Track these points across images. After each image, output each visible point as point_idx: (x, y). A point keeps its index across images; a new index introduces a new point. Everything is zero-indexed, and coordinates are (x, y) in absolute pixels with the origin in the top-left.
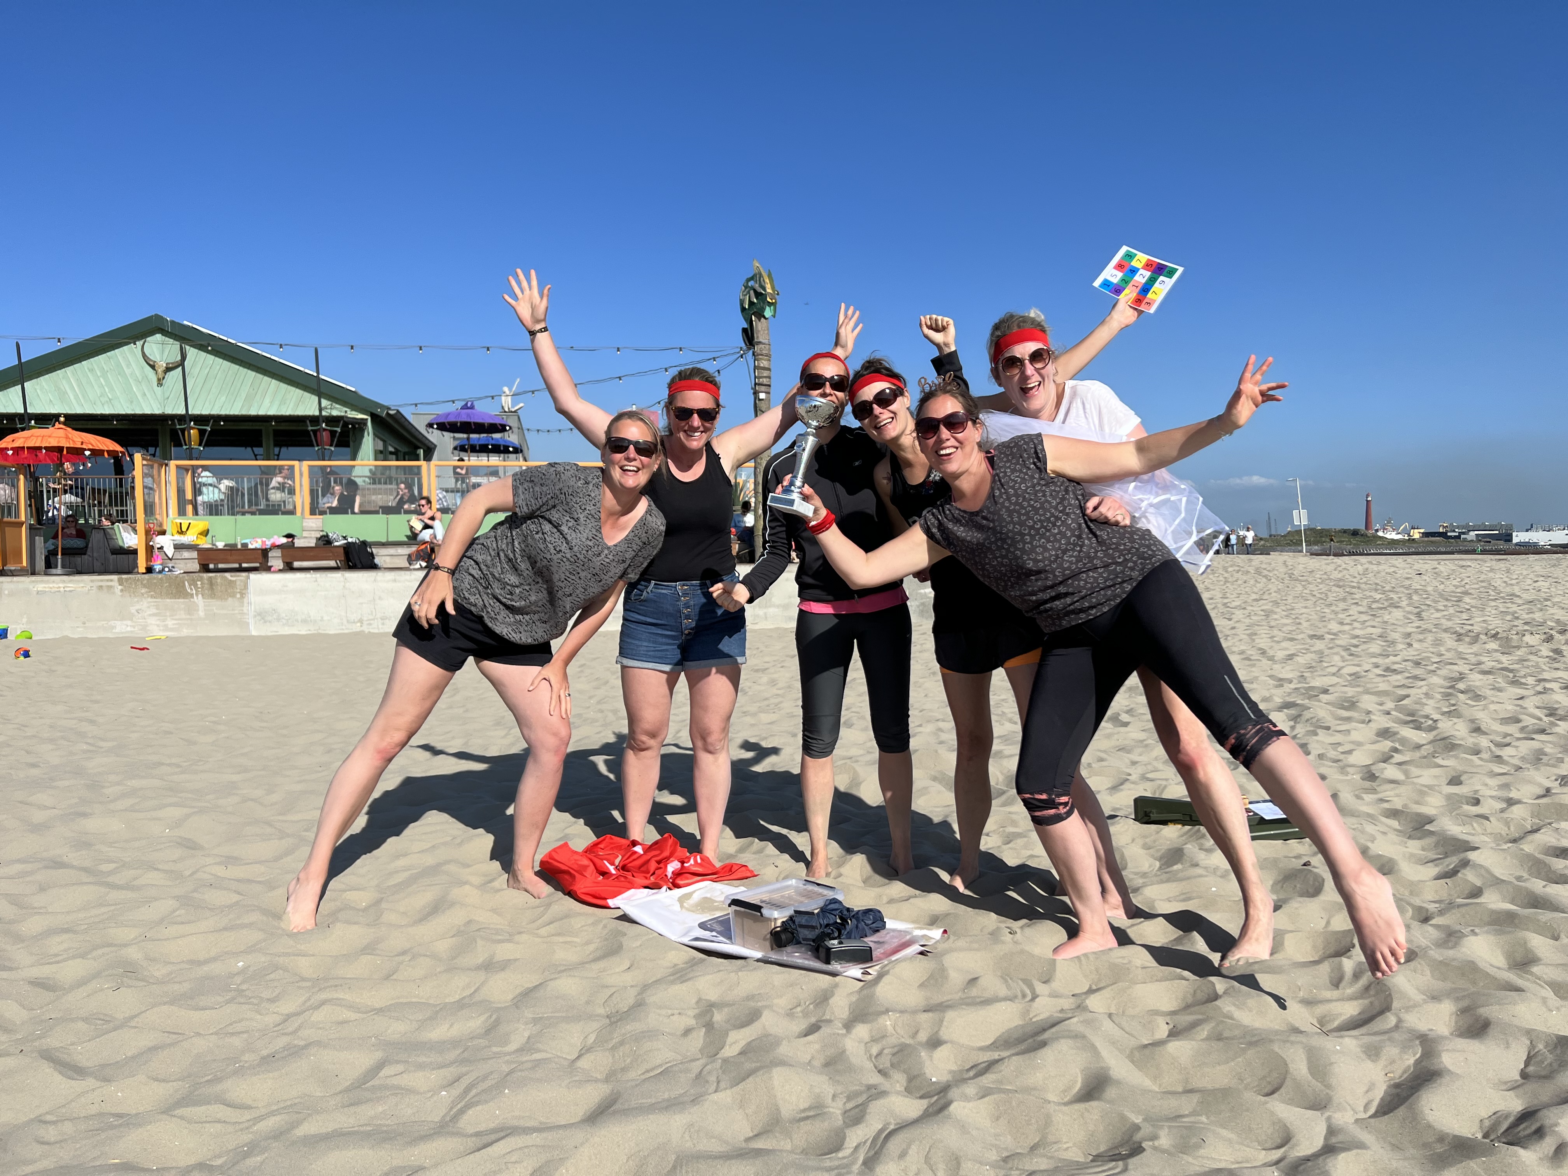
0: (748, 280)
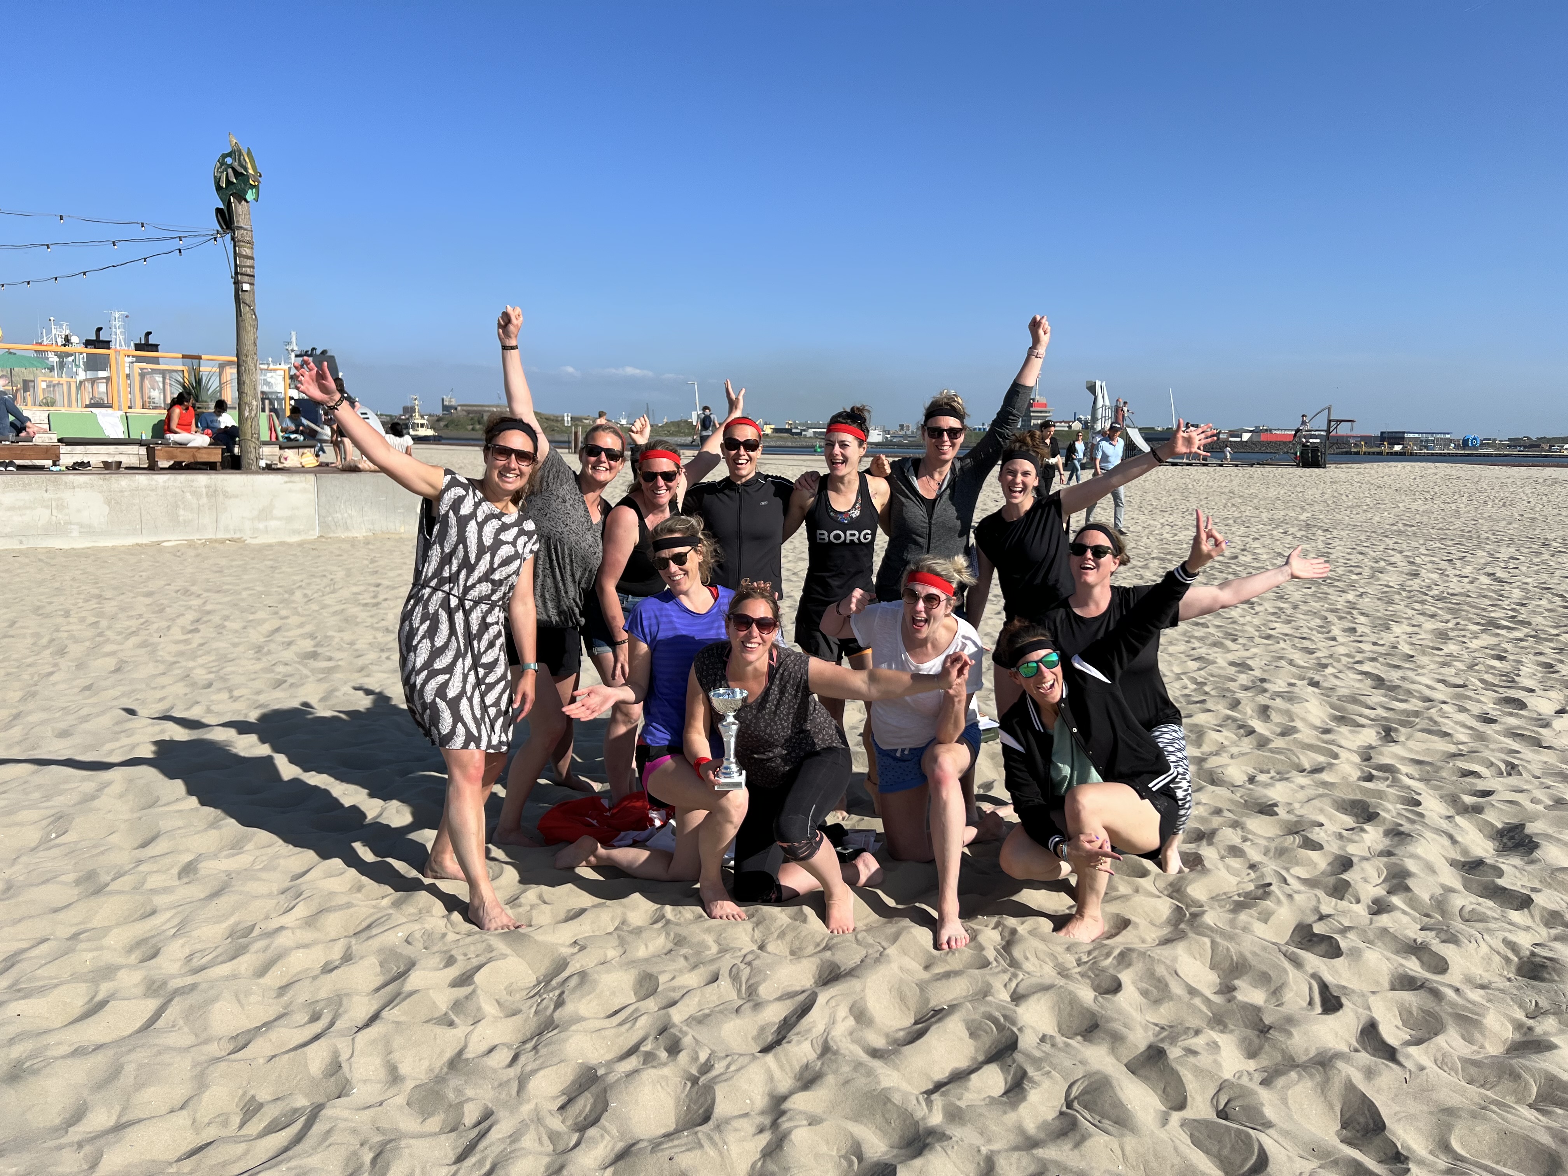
0: (224, 156)
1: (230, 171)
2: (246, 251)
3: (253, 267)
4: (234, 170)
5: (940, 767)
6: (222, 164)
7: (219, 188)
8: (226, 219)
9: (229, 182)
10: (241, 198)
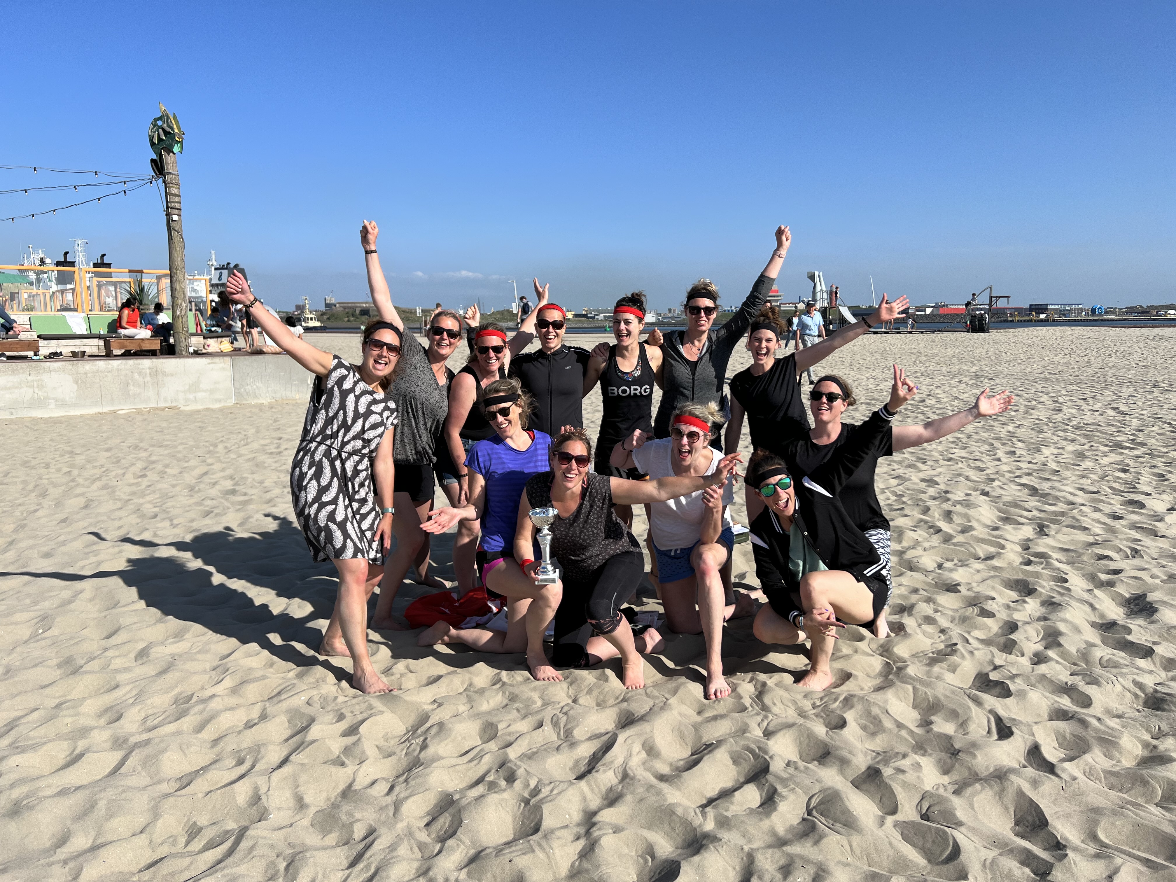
0: (156, 120)
1: (161, 130)
2: (174, 191)
3: (180, 203)
4: (163, 130)
5: (704, 562)
6: (154, 126)
7: (152, 144)
8: (159, 167)
9: (160, 139)
10: (170, 151)
